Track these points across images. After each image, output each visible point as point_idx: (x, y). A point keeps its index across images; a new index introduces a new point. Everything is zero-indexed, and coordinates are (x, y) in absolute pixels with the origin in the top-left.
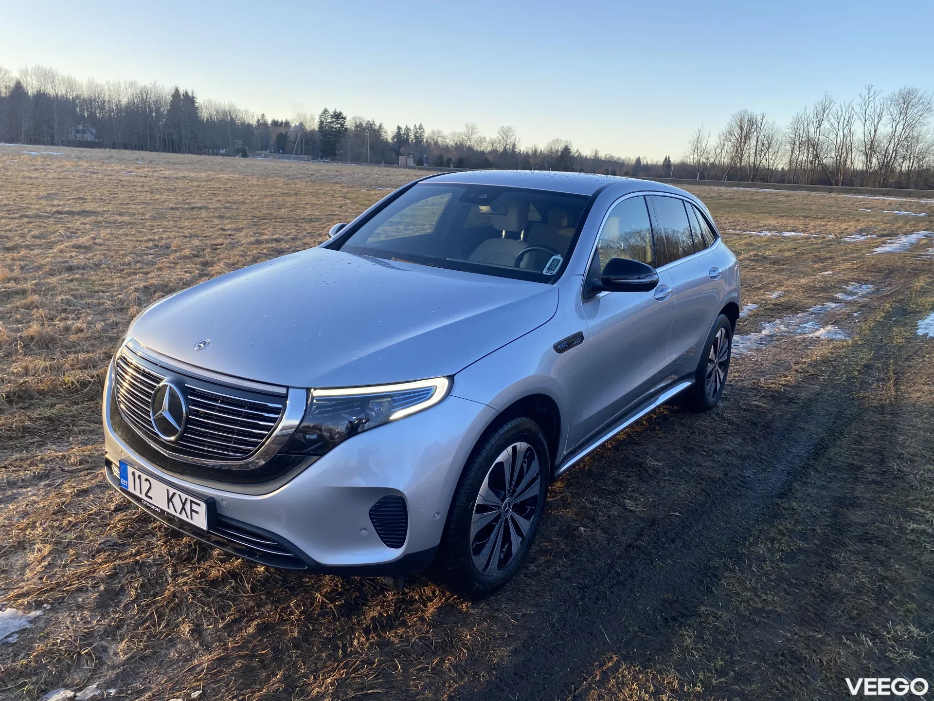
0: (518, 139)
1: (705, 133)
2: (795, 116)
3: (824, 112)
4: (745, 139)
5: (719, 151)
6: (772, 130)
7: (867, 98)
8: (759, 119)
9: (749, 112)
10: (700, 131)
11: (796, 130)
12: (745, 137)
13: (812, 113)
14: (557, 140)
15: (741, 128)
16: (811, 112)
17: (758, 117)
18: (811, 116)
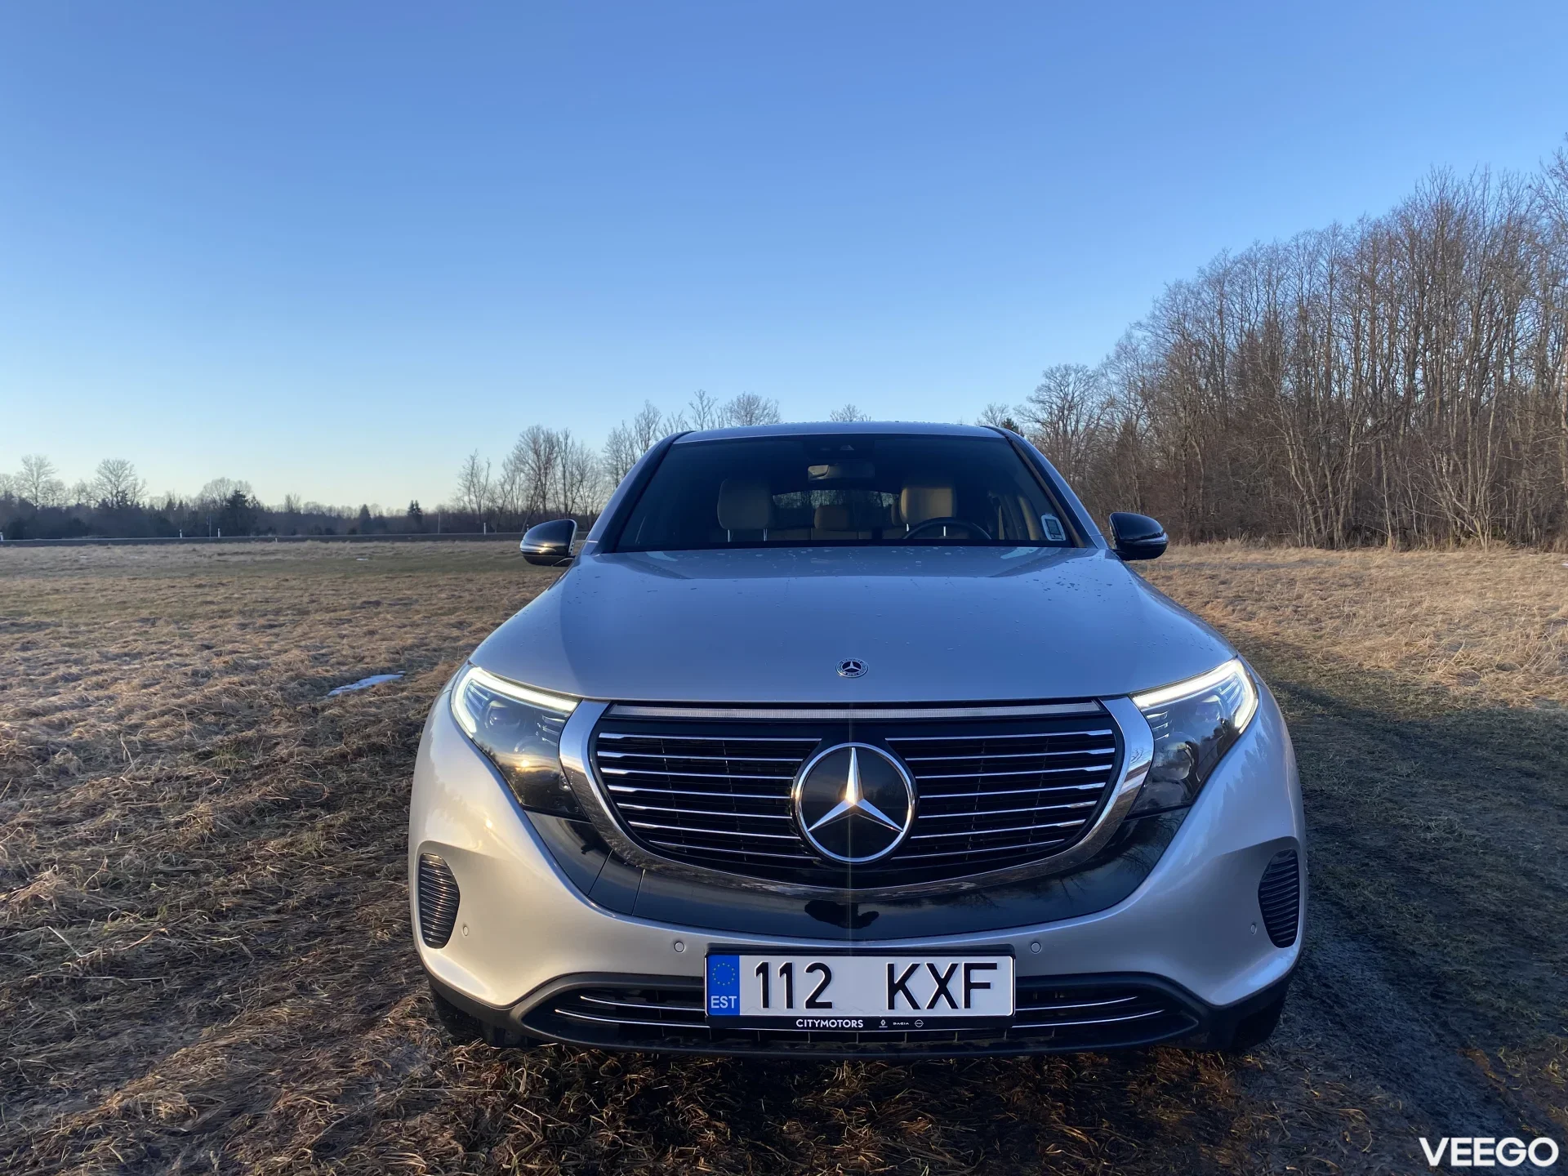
0: (140, 482)
1: (482, 462)
2: (612, 434)
3: (649, 428)
4: (546, 469)
5: (507, 487)
6: (582, 454)
7: (700, 408)
8: (561, 439)
9: (545, 429)
10: (473, 458)
11: (617, 453)
12: (545, 466)
13: (634, 429)
14: (222, 481)
15: (537, 453)
16: (632, 428)
17: (560, 436)
18: (633, 434)
